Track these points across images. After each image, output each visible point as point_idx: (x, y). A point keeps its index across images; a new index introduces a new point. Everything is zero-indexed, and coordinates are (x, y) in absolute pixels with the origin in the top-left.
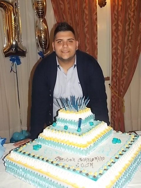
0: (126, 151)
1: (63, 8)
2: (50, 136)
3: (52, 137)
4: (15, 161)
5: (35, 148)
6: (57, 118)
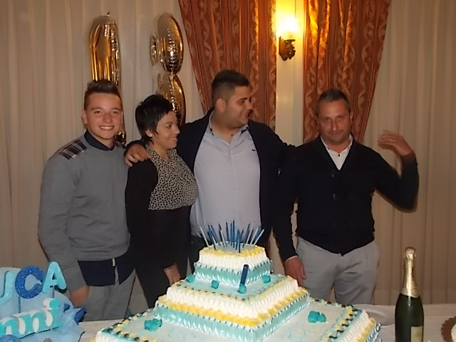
0: (336, 338)
1: (211, 56)
2: (181, 303)
3: (186, 304)
5: (148, 325)
6: (197, 265)
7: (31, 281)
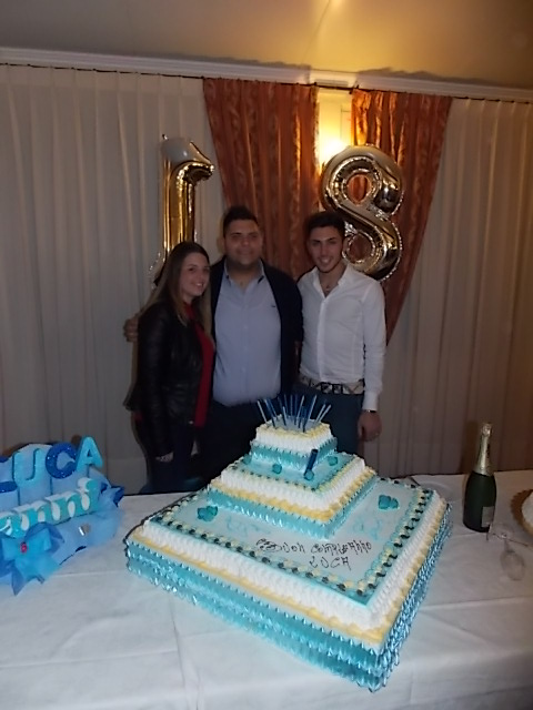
0: (413, 528)
2: (239, 488)
3: (244, 490)
4: (155, 547)
5: (202, 514)
6: (254, 443)
7: (63, 460)
